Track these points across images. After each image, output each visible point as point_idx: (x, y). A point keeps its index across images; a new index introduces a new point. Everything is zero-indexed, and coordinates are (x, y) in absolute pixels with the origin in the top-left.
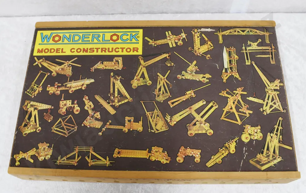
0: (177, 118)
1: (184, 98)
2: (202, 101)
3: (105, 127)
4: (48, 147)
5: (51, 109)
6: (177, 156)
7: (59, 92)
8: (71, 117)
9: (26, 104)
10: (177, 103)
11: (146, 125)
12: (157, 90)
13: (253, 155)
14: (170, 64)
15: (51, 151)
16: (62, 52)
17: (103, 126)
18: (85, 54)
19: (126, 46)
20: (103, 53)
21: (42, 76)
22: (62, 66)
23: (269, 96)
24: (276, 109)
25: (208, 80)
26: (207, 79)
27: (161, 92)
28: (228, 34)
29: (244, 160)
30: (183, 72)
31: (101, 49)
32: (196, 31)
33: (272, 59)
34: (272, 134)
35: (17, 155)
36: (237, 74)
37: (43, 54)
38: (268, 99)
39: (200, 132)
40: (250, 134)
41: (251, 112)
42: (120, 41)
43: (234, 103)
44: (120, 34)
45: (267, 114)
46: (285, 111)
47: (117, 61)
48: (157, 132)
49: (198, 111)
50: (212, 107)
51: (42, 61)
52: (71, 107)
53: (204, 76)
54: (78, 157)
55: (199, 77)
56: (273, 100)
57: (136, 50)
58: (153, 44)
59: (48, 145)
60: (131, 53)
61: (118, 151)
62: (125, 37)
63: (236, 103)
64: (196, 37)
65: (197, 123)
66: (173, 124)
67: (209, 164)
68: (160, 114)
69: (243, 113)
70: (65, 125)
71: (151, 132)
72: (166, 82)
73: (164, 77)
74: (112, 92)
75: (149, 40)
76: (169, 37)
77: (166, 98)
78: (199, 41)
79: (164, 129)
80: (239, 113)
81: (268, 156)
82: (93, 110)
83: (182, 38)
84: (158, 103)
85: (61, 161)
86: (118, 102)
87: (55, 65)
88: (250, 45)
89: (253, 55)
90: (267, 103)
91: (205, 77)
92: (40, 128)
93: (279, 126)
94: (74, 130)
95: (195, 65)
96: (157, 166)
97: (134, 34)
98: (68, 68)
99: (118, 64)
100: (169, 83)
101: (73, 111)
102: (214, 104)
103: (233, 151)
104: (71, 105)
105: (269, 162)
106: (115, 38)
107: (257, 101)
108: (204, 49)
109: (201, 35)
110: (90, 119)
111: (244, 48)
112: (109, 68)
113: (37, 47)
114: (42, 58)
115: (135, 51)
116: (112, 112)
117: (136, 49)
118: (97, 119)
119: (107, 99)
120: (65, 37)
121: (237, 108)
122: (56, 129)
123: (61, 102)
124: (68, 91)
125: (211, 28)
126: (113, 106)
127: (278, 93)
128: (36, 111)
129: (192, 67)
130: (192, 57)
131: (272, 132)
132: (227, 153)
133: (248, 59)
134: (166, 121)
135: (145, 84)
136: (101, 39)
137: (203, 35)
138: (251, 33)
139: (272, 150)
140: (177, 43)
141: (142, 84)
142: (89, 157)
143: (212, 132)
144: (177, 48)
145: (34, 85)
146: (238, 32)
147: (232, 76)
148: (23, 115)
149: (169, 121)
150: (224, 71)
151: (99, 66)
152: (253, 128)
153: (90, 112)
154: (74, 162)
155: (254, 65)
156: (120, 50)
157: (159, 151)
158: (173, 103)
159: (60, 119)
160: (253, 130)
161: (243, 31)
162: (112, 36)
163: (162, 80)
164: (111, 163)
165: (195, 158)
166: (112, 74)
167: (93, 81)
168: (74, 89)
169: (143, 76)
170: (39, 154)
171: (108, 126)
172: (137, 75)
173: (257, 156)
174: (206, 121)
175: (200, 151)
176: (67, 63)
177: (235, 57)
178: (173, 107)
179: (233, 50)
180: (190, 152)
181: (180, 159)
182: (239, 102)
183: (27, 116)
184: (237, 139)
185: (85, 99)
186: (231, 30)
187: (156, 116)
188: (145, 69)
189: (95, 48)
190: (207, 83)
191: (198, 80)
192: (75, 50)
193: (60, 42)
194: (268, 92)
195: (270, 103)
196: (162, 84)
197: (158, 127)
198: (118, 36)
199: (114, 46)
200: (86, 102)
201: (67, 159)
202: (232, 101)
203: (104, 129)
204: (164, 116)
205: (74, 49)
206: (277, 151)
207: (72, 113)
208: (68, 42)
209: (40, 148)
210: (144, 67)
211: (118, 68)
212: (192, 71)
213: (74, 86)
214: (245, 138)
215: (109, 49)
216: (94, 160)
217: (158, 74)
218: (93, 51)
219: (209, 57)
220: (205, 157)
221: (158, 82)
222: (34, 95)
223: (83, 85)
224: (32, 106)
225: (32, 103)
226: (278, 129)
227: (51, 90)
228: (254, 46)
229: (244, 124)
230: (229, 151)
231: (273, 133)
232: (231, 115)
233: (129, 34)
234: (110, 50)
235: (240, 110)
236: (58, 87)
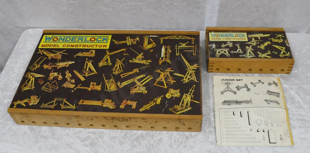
0: (125, 84)
1: (131, 73)
2: (143, 75)
3: (77, 88)
4: (37, 98)
5: (43, 77)
6: (121, 105)
7: (50, 68)
8: (55, 82)
9: (28, 74)
10: (126, 76)
11: (104, 87)
12: (115, 68)
13: (172, 105)
14: (126, 54)
15: (38, 100)
16: (57, 46)
17: (75, 87)
18: (72, 48)
19: (99, 44)
20: (84, 48)
21: (42, 59)
22: (56, 54)
23: (188, 73)
24: (192, 80)
25: (149, 64)
26: (149, 63)
27: (117, 69)
28: (167, 38)
29: (165, 108)
30: (134, 59)
31: (82, 45)
32: (146, 36)
33: (194, 52)
34: (187, 94)
35: (16, 102)
36: (169, 60)
37: (45, 47)
38: (188, 75)
39: (138, 92)
40: (172, 94)
41: (175, 81)
42: (95, 41)
43: (164, 76)
44: (96, 38)
45: (185, 83)
46: (198, 81)
48: (110, 91)
49: (139, 80)
50: (149, 78)
51: (43, 51)
52: (57, 76)
53: (147, 61)
54: (55, 104)
55: (144, 62)
56: (191, 75)
58: (117, 43)
59: (37, 97)
60: (102, 48)
61: (82, 101)
62: (99, 39)
63: (165, 76)
64: (146, 40)
65: (137, 87)
66: (121, 87)
67: (141, 110)
68: (114, 81)
69: (169, 82)
70: (51, 86)
71: (106, 91)
72: (121, 64)
73: (120, 61)
74: (85, 68)
75: (114, 41)
76: (128, 39)
77: (119, 73)
78: (147, 42)
79: (115, 90)
80: (166, 82)
81: (182, 107)
82: (71, 78)
83: (136, 40)
84: (114, 76)
85: (43, 105)
86: (88, 74)
87: (51, 53)
88: (181, 45)
89: (181, 51)
90: (187, 77)
91: (147, 62)
92: (34, 87)
93: (192, 89)
94: (55, 89)
95: (142, 55)
96: (107, 110)
97: (105, 38)
98: (59, 55)
99: (92, 53)
100: (123, 65)
101: (57, 79)
102: (151, 76)
103: (159, 103)
104: (57, 75)
105: (183, 110)
107: (180, 76)
108: (150, 46)
109: (149, 39)
110: (68, 83)
111: (176, 46)
112: (86, 56)
113: (42, 43)
115: (104, 47)
116: (83, 79)
118: (72, 83)
119: (81, 72)
120: (61, 38)
121: (166, 79)
122: (44, 88)
123: (51, 74)
124: (57, 67)
125: (156, 35)
126: (84, 77)
127: (195, 71)
128: (34, 78)
129: (140, 56)
130: (140, 50)
131: (187, 93)
132: (154, 104)
133: (178, 52)
134: (117, 85)
135: (107, 64)
136: (84, 40)
137: (151, 39)
138: (182, 38)
139: (185, 103)
140: (133, 43)
141: (106, 65)
142: (62, 104)
143: (146, 92)
144: (132, 46)
145: (36, 64)
146: (174, 37)
147: (166, 61)
148: (25, 80)
149: (119, 85)
150: (161, 58)
151: (80, 54)
152: (175, 90)
153: (68, 79)
154: (52, 107)
155: (181, 55)
156: (95, 46)
157: (109, 102)
158: (123, 76)
159: (48, 83)
160: (174, 92)
161: (178, 37)
162: (91, 39)
163: (119, 63)
164: (76, 107)
165: (132, 106)
166: (87, 59)
167: (74, 62)
168: (60, 67)
169: (107, 60)
170: (30, 102)
171: (79, 87)
172: (103, 59)
173: (175, 106)
174: (143, 86)
175: (136, 102)
176: (59, 53)
177: (169, 51)
178: (123, 78)
179: (169, 47)
180: (129, 103)
181: (122, 107)
182: (167, 76)
183: (27, 81)
184: (162, 96)
185: (67, 72)
186: (170, 37)
187: (111, 82)
188: (109, 57)
190: (148, 65)
191: (142, 63)
192: (66, 46)
193: (57, 41)
194: (188, 71)
195: (189, 77)
196: (118, 65)
197: (111, 88)
198: (95, 39)
199: (92, 44)
200: (67, 74)
201: (48, 105)
202: (163, 75)
203: (75, 89)
204: (116, 82)
205: (65, 45)
206: (189, 104)
207: (57, 80)
208: (62, 41)
209: (31, 98)
210: (108, 55)
211: (91, 56)
212: (139, 58)
213: (61, 65)
214: (168, 96)
215: (88, 45)
216: (66, 106)
217: (117, 59)
218: (78, 46)
219: (152, 51)
220: (139, 106)
221: (116, 63)
222: (34, 69)
223: (67, 64)
224: (31, 75)
225: (32, 74)
226: (191, 91)
227: (46, 67)
228: (184, 45)
229: (169, 88)
230: (156, 103)
231: (188, 94)
232: (161, 83)
233: (102, 37)
234: (89, 46)
235: (167, 80)
236: (51, 65)
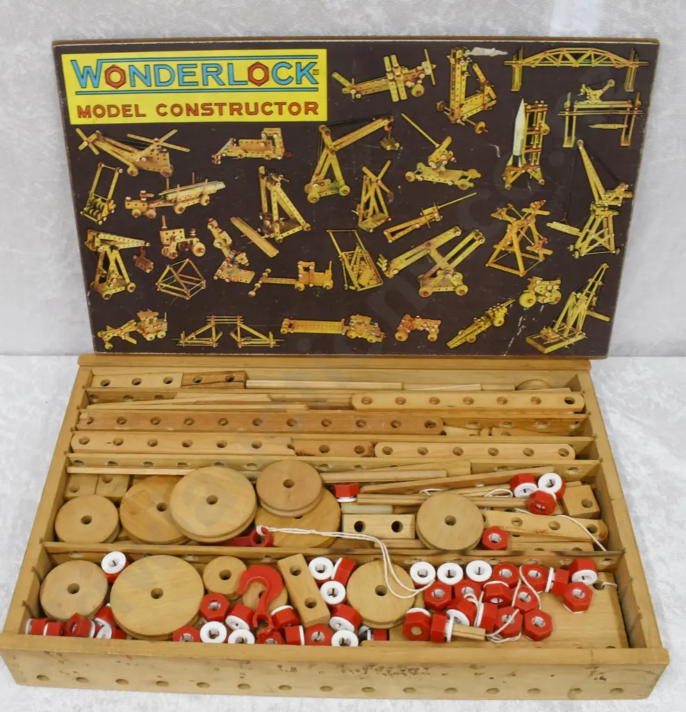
0: (401, 263)
1: (416, 224)
2: (453, 230)
3: (260, 282)
4: (159, 317)
5: (145, 248)
6: (397, 331)
7: (153, 213)
8: (188, 262)
9: (90, 238)
10: (401, 234)
11: (339, 275)
12: (362, 206)
13: (533, 329)
14: (393, 145)
15: (165, 326)
16: (138, 115)
17: (256, 280)
18: (192, 119)
19: (288, 98)
21: (106, 177)
22: (147, 151)
23: (594, 220)
24: (601, 248)
25: (472, 185)
26: (471, 181)
27: (370, 211)
28: (537, 64)
29: (517, 338)
30: (420, 166)
31: (228, 104)
32: (459, 54)
33: (627, 133)
34: (580, 294)
35: (104, 333)
36: (539, 169)
37: (92, 120)
38: (590, 228)
39: (443, 289)
40: (537, 295)
41: (549, 252)
42: (271, 83)
43: (518, 233)
44: (270, 64)
45: (580, 257)
46: (618, 251)
47: (270, 138)
48: (360, 289)
49: (443, 250)
50: (472, 241)
51: (97, 139)
52: (185, 243)
53: (466, 174)
54: (217, 333)
55: (453, 178)
56: (601, 227)
57: (311, 109)
58: (353, 92)
59: (157, 314)
60: (302, 117)
61: (288, 323)
62: (283, 73)
63: (523, 233)
64: (458, 72)
65: (439, 272)
66: (392, 273)
67: (453, 344)
68: (366, 255)
69: (534, 254)
70: (182, 278)
71: (349, 289)
72: (382, 190)
73: (377, 176)
74: (265, 210)
75: (342, 80)
76: (392, 72)
77: (379, 224)
78: (464, 83)
79: (374, 284)
80: (525, 255)
81: (561, 332)
82: (231, 247)
83: (422, 76)
84: (363, 233)
85: (184, 340)
86: (282, 231)
87: (130, 149)
88: (585, 97)
89: (583, 126)
90: (587, 234)
91: (465, 177)
92: (133, 285)
93: (596, 279)
94: (199, 287)
95: (448, 149)
96: (360, 347)
97: (305, 63)
98: (161, 155)
99: (274, 145)
100: (388, 191)
101: (191, 252)
102: (477, 235)
103: (500, 322)
104: (184, 240)
105: (561, 341)
106: (258, 74)
107: (567, 231)
108: (473, 106)
109: (470, 68)
110: (228, 266)
111: (568, 104)
112: (255, 155)
114: (94, 132)
115: (310, 112)
116: (271, 252)
117: (311, 107)
118: (241, 267)
119: (256, 225)
120: (135, 73)
121: (523, 244)
122: (165, 285)
123: (163, 234)
124: (172, 208)
125: (498, 46)
126: (272, 241)
127: (616, 213)
128: (116, 252)
129: (441, 152)
130: (441, 125)
131: (580, 290)
132: (487, 326)
133: (570, 134)
134: (380, 269)
135: (335, 192)
136: (224, 76)
137: (476, 68)
138: (595, 63)
139: (571, 322)
140: (411, 88)
141: (330, 193)
142: (236, 333)
143: (466, 289)
144: (410, 103)
145: (97, 198)
146: (565, 58)
147: (527, 174)
148: (92, 262)
149: (384, 269)
150: (510, 163)
151: (231, 150)
152: (547, 283)
153: (226, 252)
154: (213, 341)
155: (581, 148)
156: (275, 108)
157: (363, 322)
158: (393, 234)
159: (168, 268)
160: (544, 287)
161: (577, 56)
162: (251, 70)
163: (373, 184)
164: (277, 342)
165: (428, 333)
166: (262, 170)
167: (221, 186)
168: (184, 205)
169: (330, 175)
170: (143, 330)
171: (266, 278)
172: (317, 171)
173: (542, 332)
174: (457, 269)
175: (439, 322)
176: (156, 144)
177: (542, 129)
178: (394, 242)
179: (541, 107)
180: (419, 324)
181: (402, 336)
182: (529, 232)
183: (100, 263)
184: (510, 302)
185: (212, 226)
186: (547, 54)
187: (358, 260)
188: (335, 156)
189: (216, 104)
190: (470, 190)
191: (450, 183)
192: (168, 110)
193: (126, 87)
194: (594, 211)
195: (593, 235)
196: (371, 193)
197: (363, 281)
198: (265, 69)
199: (261, 98)
200: (215, 232)
201: (197, 336)
202: (515, 231)
203: (258, 285)
204: (375, 260)
205: (165, 106)
206: (580, 324)
207: (191, 255)
208: (144, 87)
209: (142, 319)
210: (332, 152)
211: (274, 156)
212: (439, 163)
213: (185, 197)
214: (526, 301)
215: (247, 104)
216: (249, 338)
217: (365, 169)
219: (481, 128)
220: (447, 332)
221: (364, 187)
222: (102, 219)
223: (201, 195)
224: (103, 241)
225: (102, 236)
226: (594, 284)
227: (136, 207)
228: (594, 99)
229: (530, 275)
230: (492, 322)
231: (582, 292)
232: (508, 259)
233: (293, 62)
234: (252, 109)
235: (528, 248)
236: (149, 200)
